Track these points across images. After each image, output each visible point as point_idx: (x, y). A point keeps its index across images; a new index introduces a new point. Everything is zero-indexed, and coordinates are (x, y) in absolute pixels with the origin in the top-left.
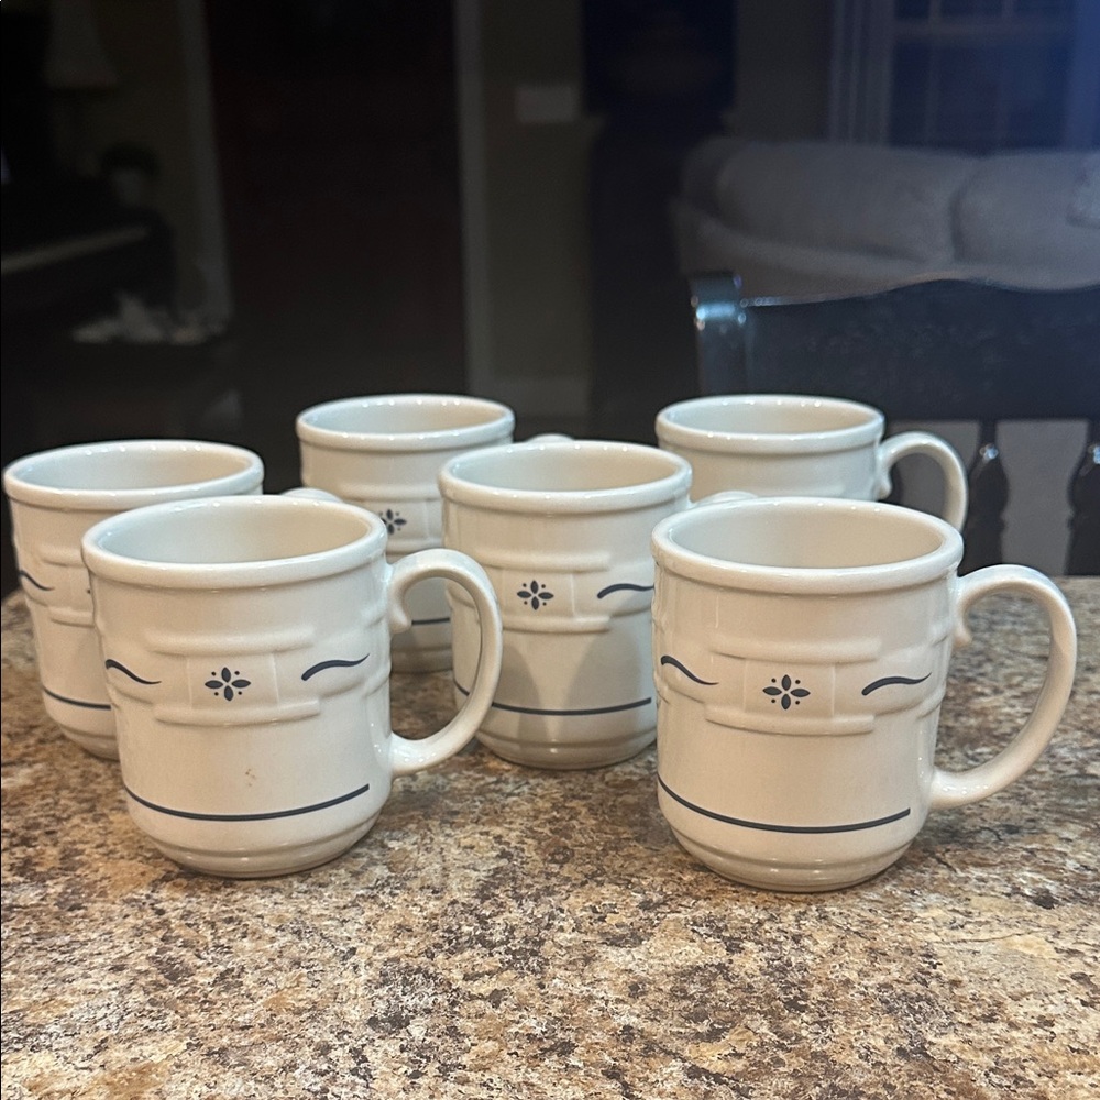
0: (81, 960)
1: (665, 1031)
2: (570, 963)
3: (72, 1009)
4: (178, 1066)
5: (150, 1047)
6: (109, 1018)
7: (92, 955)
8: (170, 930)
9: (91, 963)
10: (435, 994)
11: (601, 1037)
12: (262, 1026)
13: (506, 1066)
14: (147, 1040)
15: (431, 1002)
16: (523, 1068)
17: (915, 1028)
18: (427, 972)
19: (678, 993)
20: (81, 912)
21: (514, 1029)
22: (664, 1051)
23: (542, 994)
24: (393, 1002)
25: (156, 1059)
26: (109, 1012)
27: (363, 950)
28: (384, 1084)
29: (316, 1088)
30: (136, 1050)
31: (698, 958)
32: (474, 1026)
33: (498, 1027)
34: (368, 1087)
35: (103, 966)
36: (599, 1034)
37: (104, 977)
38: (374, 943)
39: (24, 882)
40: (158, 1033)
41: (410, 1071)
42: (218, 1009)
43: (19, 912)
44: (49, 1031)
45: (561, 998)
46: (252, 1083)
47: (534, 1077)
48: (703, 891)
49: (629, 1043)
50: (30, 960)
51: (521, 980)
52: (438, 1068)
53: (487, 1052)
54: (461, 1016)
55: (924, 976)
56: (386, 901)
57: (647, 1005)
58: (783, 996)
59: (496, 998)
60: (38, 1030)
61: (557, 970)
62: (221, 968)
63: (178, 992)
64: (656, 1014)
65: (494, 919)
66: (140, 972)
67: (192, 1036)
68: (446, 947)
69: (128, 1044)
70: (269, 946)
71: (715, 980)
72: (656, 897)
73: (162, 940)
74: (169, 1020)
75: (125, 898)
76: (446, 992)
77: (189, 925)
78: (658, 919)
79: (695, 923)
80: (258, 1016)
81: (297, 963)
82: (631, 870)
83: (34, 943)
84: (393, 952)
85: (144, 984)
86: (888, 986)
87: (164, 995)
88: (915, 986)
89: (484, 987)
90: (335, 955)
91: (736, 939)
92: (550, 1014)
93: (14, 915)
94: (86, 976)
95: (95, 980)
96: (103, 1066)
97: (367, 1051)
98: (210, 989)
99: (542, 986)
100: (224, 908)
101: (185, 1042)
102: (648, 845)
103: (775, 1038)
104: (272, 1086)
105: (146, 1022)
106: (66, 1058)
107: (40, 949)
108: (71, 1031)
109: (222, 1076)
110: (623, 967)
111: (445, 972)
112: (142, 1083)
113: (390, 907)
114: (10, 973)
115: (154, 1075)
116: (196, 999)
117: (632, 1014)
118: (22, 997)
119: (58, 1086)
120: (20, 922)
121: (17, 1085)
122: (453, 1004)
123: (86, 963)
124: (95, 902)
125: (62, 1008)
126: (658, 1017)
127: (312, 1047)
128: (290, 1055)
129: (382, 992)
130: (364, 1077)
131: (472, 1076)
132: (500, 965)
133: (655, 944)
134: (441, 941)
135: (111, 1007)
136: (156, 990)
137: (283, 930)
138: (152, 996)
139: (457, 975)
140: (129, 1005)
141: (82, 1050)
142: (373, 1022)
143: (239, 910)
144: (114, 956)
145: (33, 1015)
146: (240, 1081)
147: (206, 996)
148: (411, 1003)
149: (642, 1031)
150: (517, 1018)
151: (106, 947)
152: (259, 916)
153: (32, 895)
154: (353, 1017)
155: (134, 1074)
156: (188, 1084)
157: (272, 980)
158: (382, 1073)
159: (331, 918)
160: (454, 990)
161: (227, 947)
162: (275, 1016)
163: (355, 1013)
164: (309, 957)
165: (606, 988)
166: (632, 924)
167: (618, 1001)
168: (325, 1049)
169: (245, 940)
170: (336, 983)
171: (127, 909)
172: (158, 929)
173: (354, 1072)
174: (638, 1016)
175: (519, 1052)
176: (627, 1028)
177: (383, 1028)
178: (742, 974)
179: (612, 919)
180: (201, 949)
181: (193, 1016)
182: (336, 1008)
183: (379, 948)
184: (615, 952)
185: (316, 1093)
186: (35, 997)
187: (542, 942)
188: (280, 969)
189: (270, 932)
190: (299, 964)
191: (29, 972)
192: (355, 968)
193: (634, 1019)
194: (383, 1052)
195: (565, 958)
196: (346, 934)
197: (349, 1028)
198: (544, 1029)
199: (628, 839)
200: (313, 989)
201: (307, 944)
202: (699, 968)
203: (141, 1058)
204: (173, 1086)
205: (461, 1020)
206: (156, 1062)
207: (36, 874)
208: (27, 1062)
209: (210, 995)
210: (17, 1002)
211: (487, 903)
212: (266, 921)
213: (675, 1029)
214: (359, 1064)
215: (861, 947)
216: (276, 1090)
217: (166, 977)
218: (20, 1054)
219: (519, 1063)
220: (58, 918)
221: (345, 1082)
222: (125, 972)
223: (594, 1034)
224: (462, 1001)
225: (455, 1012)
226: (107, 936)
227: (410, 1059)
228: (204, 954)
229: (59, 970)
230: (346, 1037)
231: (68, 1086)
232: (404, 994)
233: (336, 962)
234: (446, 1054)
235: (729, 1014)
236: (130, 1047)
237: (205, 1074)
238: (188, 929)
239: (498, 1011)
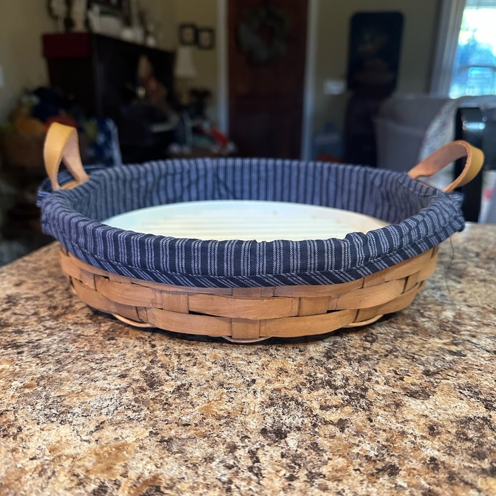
0: (105, 369)
1: (460, 465)
2: (386, 406)
3: (91, 399)
4: (141, 448)
5: (128, 431)
6: (109, 407)
7: (112, 366)
8: (156, 357)
9: (110, 371)
10: (303, 417)
11: (415, 464)
12: (196, 425)
13: (353, 480)
14: (127, 425)
15: (300, 423)
16: (365, 483)
18: (297, 401)
19: (462, 436)
20: (113, 342)
21: (355, 450)
22: (463, 481)
23: (372, 426)
24: (277, 418)
25: (130, 440)
26: (110, 403)
27: (259, 381)
28: (270, 483)
29: (225, 479)
30: (119, 431)
31: (468, 411)
32: (329, 444)
33: (345, 447)
34: (259, 483)
35: (116, 374)
36: (414, 461)
37: (114, 381)
38: (266, 378)
39: (91, 323)
40: (135, 421)
41: (288, 475)
42: (173, 409)
43: (82, 338)
44: (74, 412)
45: (384, 431)
46: (184, 468)
48: (460, 367)
49: (436, 472)
50: (80, 366)
51: (356, 414)
52: (306, 475)
53: (339, 466)
54: (320, 436)
56: (273, 353)
57: (443, 443)
59: (342, 424)
60: (68, 410)
61: (378, 410)
62: (179, 383)
63: (152, 395)
64: (450, 450)
65: (336, 371)
66: (134, 380)
67: (154, 427)
68: (308, 385)
69: (115, 427)
70: (207, 372)
71: (484, 429)
72: (432, 369)
73: (151, 362)
74: (143, 413)
75: (137, 336)
76: (309, 416)
77: (166, 355)
78: (436, 382)
79: (460, 388)
80: (195, 418)
81: (221, 385)
82: (413, 350)
83: (84, 356)
84: (277, 385)
85: (134, 387)
87: (144, 396)
89: (333, 416)
90: (243, 382)
91: (489, 401)
92: (378, 442)
93: (80, 340)
94: (105, 379)
95: (109, 382)
96: (97, 441)
97: (260, 454)
98: (170, 395)
99: (371, 421)
100: (187, 347)
101: (149, 430)
102: (419, 337)
104: (196, 473)
105: (130, 413)
106: (77, 432)
107: (86, 360)
108: (86, 414)
109: (166, 459)
110: (421, 413)
111: (308, 402)
112: (117, 458)
113: (275, 357)
114: (66, 372)
115: (125, 453)
116: (161, 401)
117: (434, 448)
118: (67, 388)
119: (67, 451)
120: (81, 343)
121: (44, 447)
122: (315, 425)
123: (107, 371)
124: (122, 337)
125: (86, 397)
126: (452, 453)
127: (225, 446)
128: (211, 450)
129: (270, 410)
130: (256, 475)
131: (331, 484)
132: (342, 402)
133: (438, 398)
134: (305, 381)
135: (113, 400)
136: (140, 392)
137: (216, 364)
138: (137, 396)
139: (316, 405)
140: (123, 400)
141: (89, 427)
142: (264, 432)
143: (194, 349)
144: (123, 369)
145: (69, 400)
146: (177, 465)
147: (167, 400)
148: (288, 421)
149: (443, 463)
150: (357, 442)
151: (120, 363)
152: (204, 354)
153: (92, 330)
154: (251, 427)
155: (114, 449)
156: (144, 462)
157: (206, 394)
158: (269, 473)
159: (243, 360)
160: (315, 416)
161: (185, 371)
162: (205, 419)
163: (254, 424)
164: (228, 382)
165: (413, 426)
166: (421, 384)
167: (423, 437)
168: (233, 448)
169: (194, 367)
170: (243, 401)
171: (137, 343)
172: (150, 355)
173: (250, 469)
174: (439, 450)
175: (362, 469)
176: (433, 459)
177: (270, 438)
179: (408, 380)
180: (170, 370)
181: (157, 413)
182: (242, 418)
183: (269, 381)
184: (414, 402)
185: (224, 483)
186: (73, 389)
187: (366, 390)
188: (211, 388)
189: (209, 364)
190: (222, 385)
191: (75, 373)
192: (255, 392)
193: (436, 453)
194: (270, 455)
195: (383, 402)
196: (250, 370)
197: (249, 434)
198: (376, 454)
199: (408, 333)
200: (229, 403)
201: (228, 374)
202: (470, 419)
203: (121, 438)
204: (135, 463)
205: (320, 439)
206: (128, 442)
207: (98, 319)
208: (55, 431)
209: (170, 400)
210: (63, 390)
211: (331, 361)
212: (207, 357)
213: (467, 464)
214: (253, 464)
216: (198, 477)
217: (148, 385)
218: (53, 425)
219: (362, 479)
220: (101, 344)
221: (244, 477)
222: (126, 379)
223: (410, 461)
224: (320, 424)
225: (316, 432)
226: (122, 357)
227: (287, 464)
228: (171, 374)
229: (92, 373)
230: (246, 440)
231: (72, 453)
232: (284, 414)
233: (244, 387)
234: (311, 464)
236: (116, 429)
237: (156, 456)
238: (166, 357)
239: (344, 435)
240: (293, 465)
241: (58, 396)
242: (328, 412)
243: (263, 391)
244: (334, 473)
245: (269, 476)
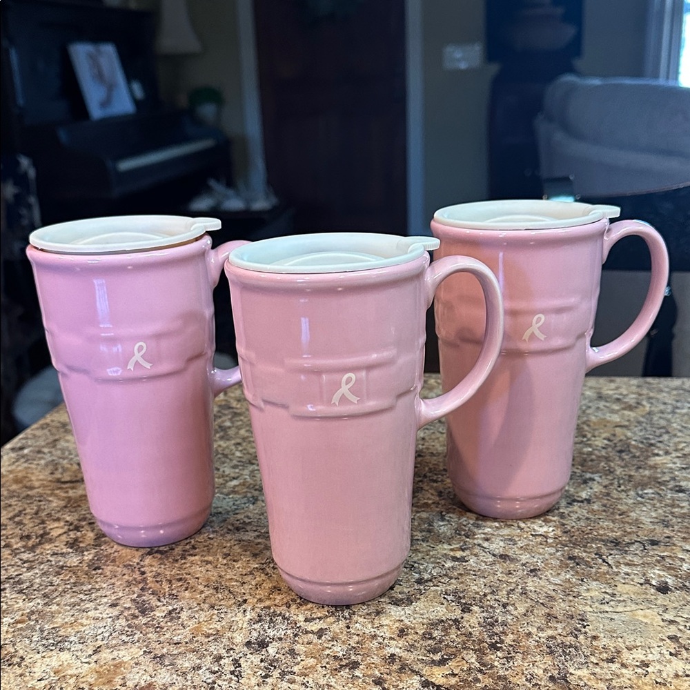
0: (95, 600)
1: (414, 658)
2: (368, 614)
3: (85, 628)
4: (137, 664)
5: (124, 652)
6: (104, 634)
7: (101, 596)
8: (147, 584)
9: (100, 601)
10: (287, 629)
11: (376, 660)
12: (187, 643)
13: (318, 674)
14: (122, 648)
15: (283, 634)
16: (328, 676)
17: (563, 664)
18: (284, 616)
19: (427, 636)
20: (100, 571)
21: (327, 652)
22: (411, 670)
23: (348, 632)
24: (262, 632)
25: (125, 659)
26: (105, 630)
27: (251, 601)
28: (247, 681)
29: (209, 681)
30: (115, 653)
31: (443, 615)
32: (305, 649)
33: (318, 650)
34: (238, 682)
35: (106, 603)
36: (375, 657)
37: (105, 610)
38: (258, 597)
39: (72, 553)
40: (129, 644)
41: (264, 674)
42: (164, 632)
43: (66, 570)
44: (71, 640)
45: (358, 635)
46: (175, 676)
47: (332, 681)
48: (455, 574)
49: (391, 664)
50: (68, 598)
51: (337, 623)
52: (280, 673)
53: (309, 665)
54: (299, 643)
55: (576, 633)
56: (269, 572)
57: (407, 642)
58: (488, 640)
59: (320, 634)
60: (65, 639)
61: (359, 618)
62: (170, 608)
63: (144, 620)
64: (411, 648)
66: (125, 608)
67: (147, 647)
68: (298, 601)
69: (112, 650)
70: (199, 596)
71: (450, 629)
72: (426, 576)
73: (141, 589)
74: (136, 637)
75: (125, 564)
76: (293, 628)
77: (157, 582)
78: (425, 590)
79: (446, 594)
80: (185, 637)
81: (212, 607)
82: (415, 559)
83: (71, 588)
84: (268, 603)
85: (126, 615)
86: (554, 637)
87: (136, 622)
88: (570, 638)
89: (315, 626)
90: (235, 603)
91: (469, 604)
92: (349, 645)
93: (63, 571)
94: (96, 609)
95: (100, 611)
96: (96, 662)
97: (242, 661)
98: (162, 620)
99: (348, 628)
100: (178, 572)
101: (143, 650)
102: (428, 544)
103: (478, 665)
104: (185, 679)
105: (124, 637)
106: (77, 656)
107: (74, 592)
108: (82, 641)
109: (159, 671)
110: (398, 618)
111: (295, 617)
112: (115, 673)
113: (271, 576)
114: (55, 605)
115: (122, 669)
116: (153, 625)
117: (397, 647)
118: (60, 620)
119: (70, 672)
120: (66, 576)
121: (48, 670)
122: (296, 635)
123: (98, 601)
124: (108, 565)
125: (80, 627)
126: (412, 650)
127: (212, 657)
128: (199, 661)
129: (257, 626)
130: (237, 676)
131: (298, 679)
132: (327, 613)
133: (418, 605)
135: (107, 628)
136: (132, 619)
137: (208, 587)
138: (129, 622)
140: (116, 627)
141: (87, 652)
142: (248, 644)
143: (186, 574)
144: (113, 598)
145: (63, 630)
146: (169, 674)
147: (159, 624)
148: (272, 634)
149: (401, 657)
150: (330, 646)
151: (110, 593)
152: (196, 578)
153: (75, 560)
154: (238, 641)
155: (112, 667)
156: (140, 674)
157: (197, 616)
158: (248, 674)
159: (237, 581)
160: (298, 627)
161: (176, 596)
162: (195, 637)
163: (239, 638)
164: (220, 604)
165: (386, 630)
166: (409, 592)
167: (391, 638)
168: (219, 658)
169: (186, 592)
170: (232, 619)
171: (125, 571)
172: (140, 583)
173: (232, 673)
174: (401, 648)
175: (328, 666)
176: (393, 655)
177: (253, 648)
178: (467, 626)
179: (397, 589)
180: (161, 596)
181: (149, 635)
182: (229, 635)
183: (260, 600)
184: (395, 609)
185: (209, 684)
186: (66, 620)
188: (202, 610)
189: (201, 587)
190: (214, 607)
191: (65, 605)
192: (244, 611)
193: (398, 650)
194: (251, 662)
195: (366, 611)
196: (243, 591)
197: (234, 647)
198: (344, 653)
199: (418, 540)
200: (219, 623)
201: (220, 596)
202: (443, 621)
203: (117, 658)
204: (132, 675)
205: (298, 645)
206: (125, 661)
207: (79, 547)
208: (56, 657)
209: (161, 624)
210: (56, 623)
212: (200, 581)
213: (420, 657)
214: (236, 668)
215: (543, 612)
216: (187, 681)
217: (139, 612)
218: (53, 652)
219: (326, 673)
220: (87, 574)
221: (226, 678)
222: (118, 607)
223: (373, 658)
224: (301, 634)
225: (296, 641)
226: (111, 586)
227: (265, 667)
228: (162, 599)
229: (82, 604)
230: (231, 652)
231: (75, 673)
232: (269, 628)
233: (234, 608)
234: (285, 665)
235: (454, 650)
236: (112, 651)
237: (150, 669)
238: (156, 584)
239: (320, 641)
240: (270, 667)
241: (52, 628)
242: (311, 624)
243: (253, 609)
244: (304, 670)
245: (247, 676)
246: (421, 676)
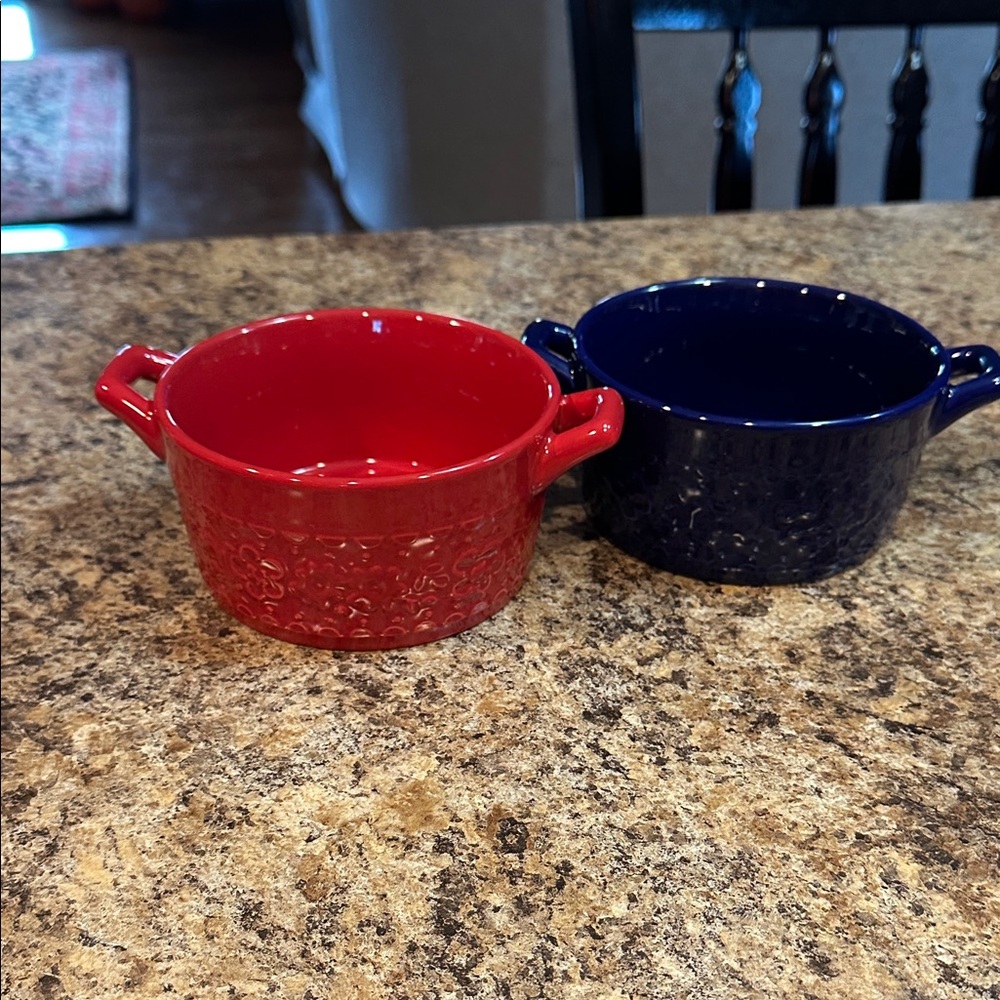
47: (762, 749)
58: (918, 646)
103: (936, 686)
178: (872, 630)
235: (883, 668)
246: (876, 717)
